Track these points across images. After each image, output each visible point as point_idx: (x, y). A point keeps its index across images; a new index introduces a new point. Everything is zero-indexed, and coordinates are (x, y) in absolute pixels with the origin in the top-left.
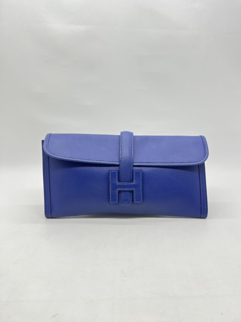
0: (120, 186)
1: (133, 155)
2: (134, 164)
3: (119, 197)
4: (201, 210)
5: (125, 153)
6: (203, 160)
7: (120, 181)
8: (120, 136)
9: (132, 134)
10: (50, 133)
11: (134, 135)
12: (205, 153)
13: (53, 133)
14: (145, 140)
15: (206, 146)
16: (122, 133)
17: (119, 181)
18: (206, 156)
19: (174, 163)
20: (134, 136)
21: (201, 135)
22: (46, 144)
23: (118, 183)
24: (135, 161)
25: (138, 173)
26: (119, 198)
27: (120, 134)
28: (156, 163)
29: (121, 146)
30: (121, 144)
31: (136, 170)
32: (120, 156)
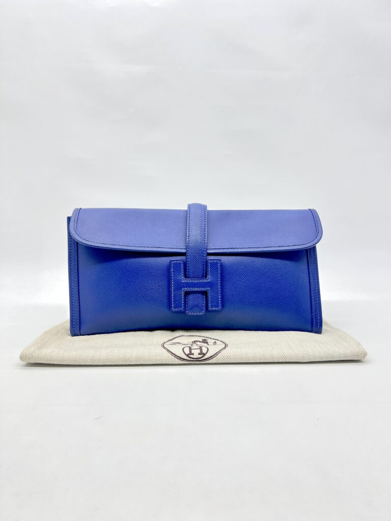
0: (188, 285)
1: (206, 237)
2: (209, 251)
3: (185, 301)
4: (312, 322)
5: (195, 235)
6: (315, 241)
7: (188, 277)
8: (187, 210)
9: (205, 207)
10: (79, 207)
11: (209, 209)
12: (317, 232)
13: (83, 207)
14: (226, 216)
15: (318, 222)
16: (189, 206)
17: (186, 277)
18: (320, 235)
19: (271, 247)
20: (208, 211)
21: (310, 208)
22: (74, 225)
23: (184, 280)
24: (211, 246)
25: (214, 265)
26: (185, 303)
27: (186, 208)
28: (243, 248)
29: (188, 224)
30: (188, 222)
31: (212, 260)
32: (188, 240)
